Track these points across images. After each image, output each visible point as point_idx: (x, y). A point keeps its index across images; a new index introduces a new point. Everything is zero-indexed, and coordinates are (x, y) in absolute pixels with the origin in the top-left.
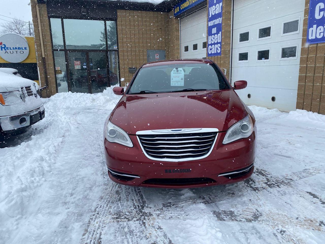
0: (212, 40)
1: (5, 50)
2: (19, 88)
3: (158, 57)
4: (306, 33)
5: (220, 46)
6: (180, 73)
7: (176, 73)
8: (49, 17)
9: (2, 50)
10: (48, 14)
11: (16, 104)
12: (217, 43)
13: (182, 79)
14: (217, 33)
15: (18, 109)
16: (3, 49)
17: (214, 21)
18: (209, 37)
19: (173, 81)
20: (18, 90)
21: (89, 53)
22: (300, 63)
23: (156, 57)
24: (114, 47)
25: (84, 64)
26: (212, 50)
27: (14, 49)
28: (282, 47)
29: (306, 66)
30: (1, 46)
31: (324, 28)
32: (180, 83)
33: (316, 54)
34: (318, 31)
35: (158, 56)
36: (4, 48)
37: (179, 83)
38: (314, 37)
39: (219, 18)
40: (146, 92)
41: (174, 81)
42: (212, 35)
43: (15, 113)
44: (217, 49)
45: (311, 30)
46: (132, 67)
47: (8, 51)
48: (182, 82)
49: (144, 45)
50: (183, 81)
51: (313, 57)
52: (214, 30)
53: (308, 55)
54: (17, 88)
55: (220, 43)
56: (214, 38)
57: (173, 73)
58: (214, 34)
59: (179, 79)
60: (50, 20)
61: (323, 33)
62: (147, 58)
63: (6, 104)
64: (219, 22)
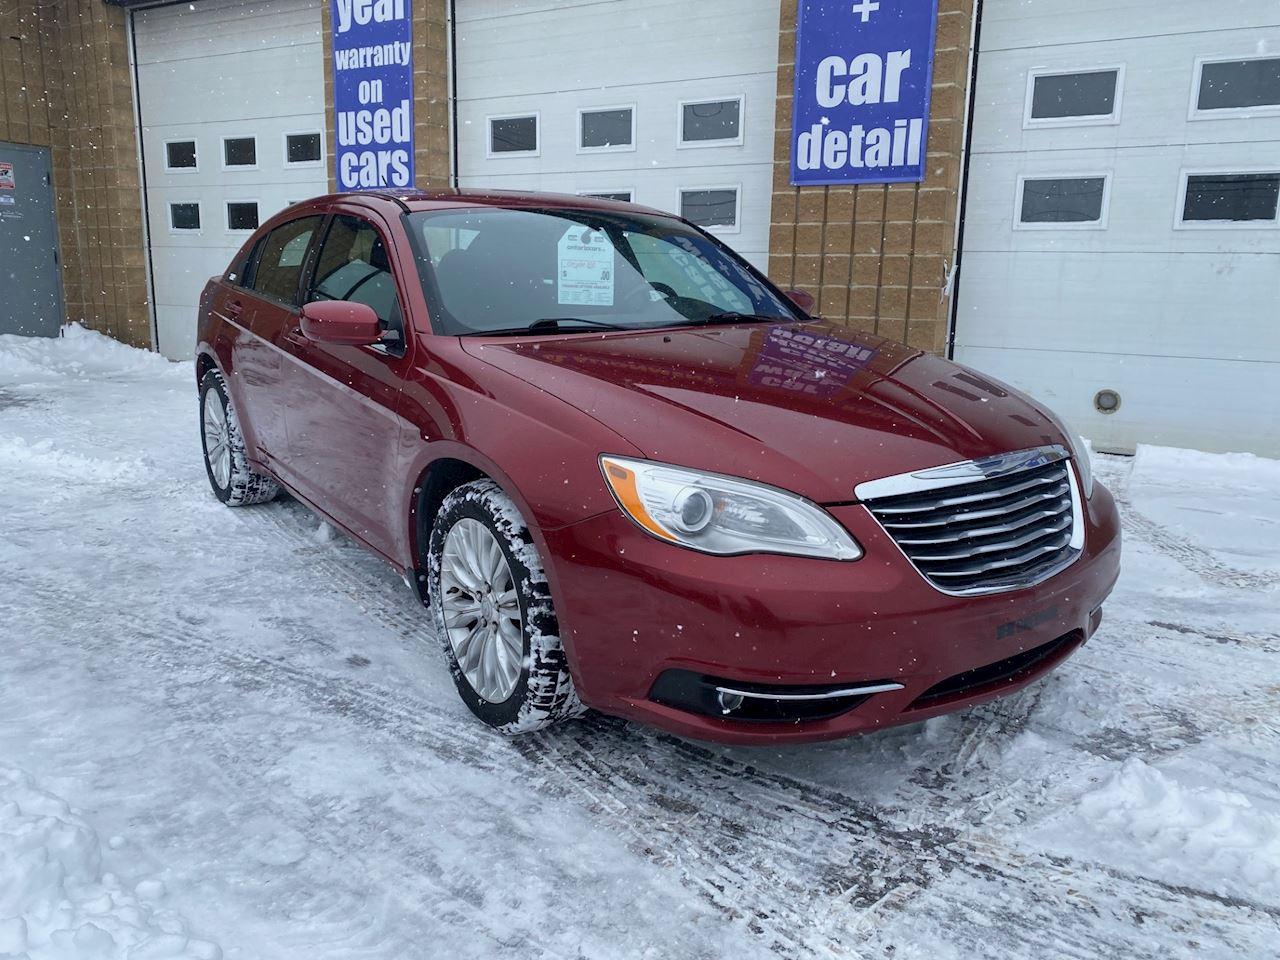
0: (358, 130)
3: (12, 180)
4: (785, 147)
5: (405, 158)
6: (595, 249)
7: (581, 248)
12: (392, 146)
13: (605, 276)
14: (390, 103)
17: (369, 51)
18: (342, 116)
19: (564, 283)
22: (771, 246)
26: (363, 172)
28: (682, 189)
29: (790, 255)
31: (849, 140)
32: (601, 291)
33: (825, 218)
34: (829, 148)
35: (10, 173)
37: (594, 291)
38: (815, 165)
39: (397, 43)
40: (560, 324)
41: (570, 283)
42: (357, 107)
44: (391, 170)
45: (804, 138)
48: (604, 287)
50: (610, 283)
51: (817, 227)
52: (370, 91)
53: (796, 221)
55: (403, 146)
56: (371, 124)
57: (569, 248)
58: (372, 108)
59: (595, 275)
61: (845, 154)
64: (398, 61)
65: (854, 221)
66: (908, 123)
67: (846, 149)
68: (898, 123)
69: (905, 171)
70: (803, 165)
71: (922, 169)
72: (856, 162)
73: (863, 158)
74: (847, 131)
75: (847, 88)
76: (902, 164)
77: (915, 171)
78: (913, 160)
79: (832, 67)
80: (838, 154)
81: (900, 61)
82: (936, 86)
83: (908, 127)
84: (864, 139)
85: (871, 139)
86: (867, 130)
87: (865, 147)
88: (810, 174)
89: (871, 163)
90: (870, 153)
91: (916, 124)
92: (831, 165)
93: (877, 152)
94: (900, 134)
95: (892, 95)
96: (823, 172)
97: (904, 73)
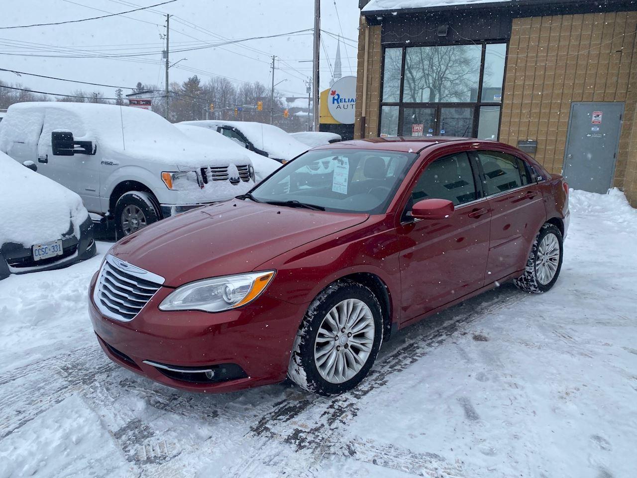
1: (338, 103)
2: (198, 168)
3: (600, 119)
8: (384, 48)
9: (333, 103)
10: (382, 41)
11: (188, 190)
13: (345, 180)
15: (188, 197)
16: (335, 101)
19: (335, 182)
20: (195, 170)
21: (443, 110)
23: (594, 118)
24: (495, 97)
25: (429, 131)
27: (350, 100)
30: (334, 98)
35: (600, 116)
36: (337, 100)
43: (182, 202)
46: (528, 139)
47: (341, 104)
49: (566, 92)
54: (195, 168)
57: (337, 167)
60: (384, 52)
62: (567, 120)
63: (173, 188)
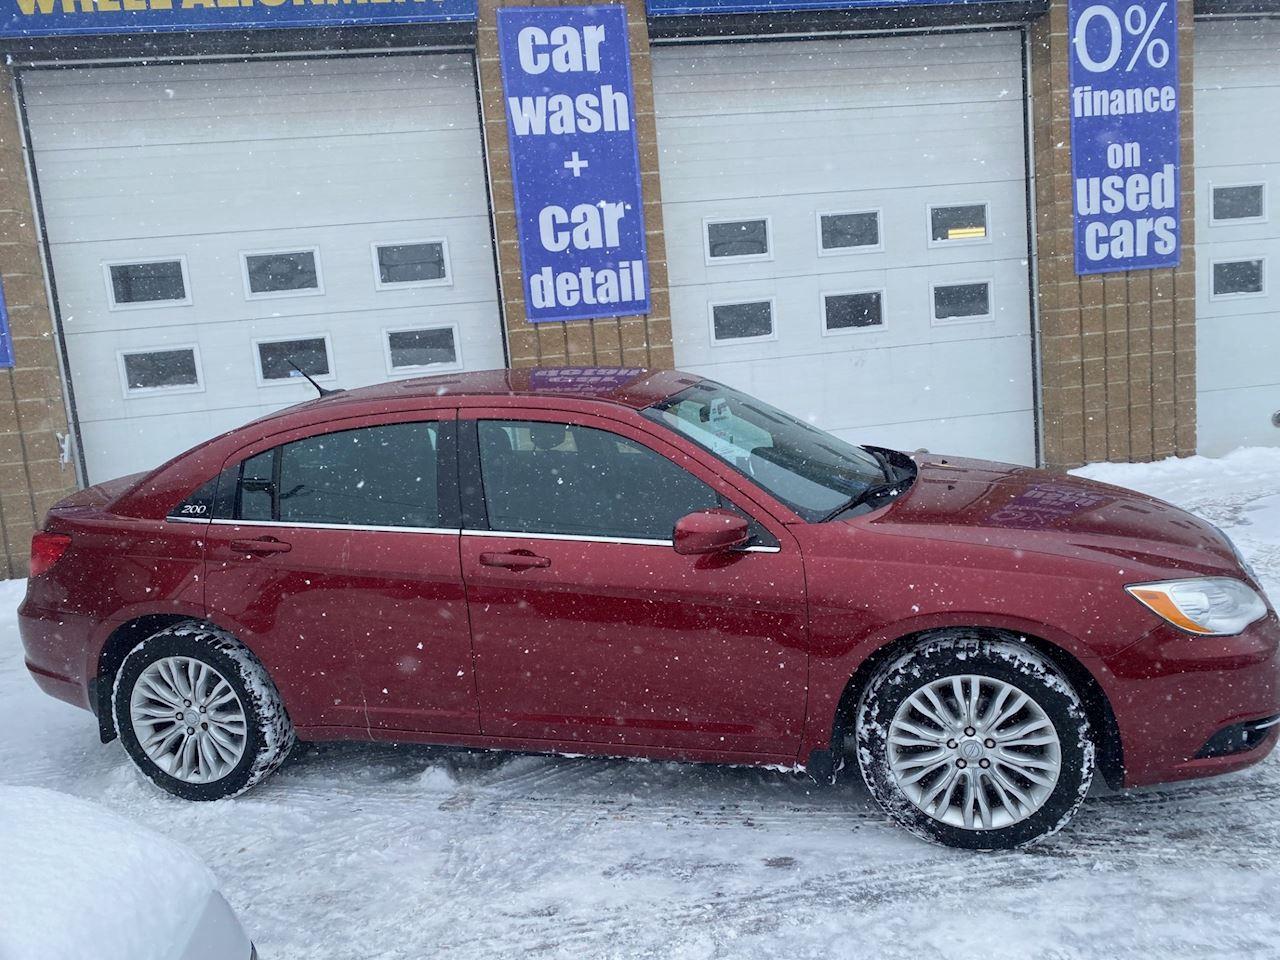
65: (594, 351)
66: (631, 265)
67: (577, 288)
68: (622, 264)
69: (634, 305)
70: (538, 304)
71: (648, 303)
72: (589, 299)
73: (595, 294)
74: (577, 273)
75: (571, 235)
76: (631, 299)
77: (641, 305)
78: (640, 296)
79: (554, 216)
80: (571, 293)
81: (615, 212)
82: (650, 233)
83: (631, 268)
84: (594, 280)
85: (600, 278)
86: (596, 271)
87: (595, 286)
88: (546, 312)
89: (603, 299)
90: (601, 291)
91: (637, 265)
92: (565, 302)
93: (607, 290)
94: (625, 274)
95: (613, 240)
96: (559, 310)
97: (620, 221)
